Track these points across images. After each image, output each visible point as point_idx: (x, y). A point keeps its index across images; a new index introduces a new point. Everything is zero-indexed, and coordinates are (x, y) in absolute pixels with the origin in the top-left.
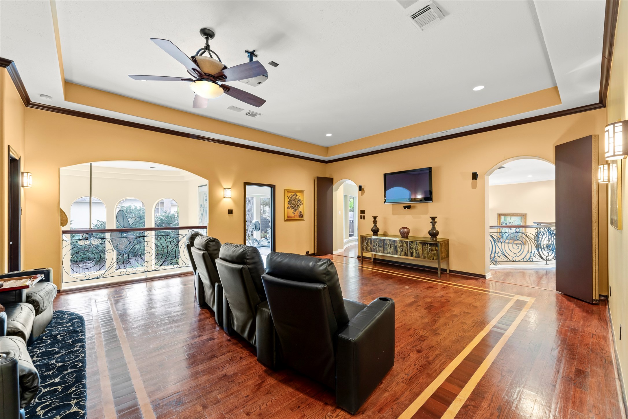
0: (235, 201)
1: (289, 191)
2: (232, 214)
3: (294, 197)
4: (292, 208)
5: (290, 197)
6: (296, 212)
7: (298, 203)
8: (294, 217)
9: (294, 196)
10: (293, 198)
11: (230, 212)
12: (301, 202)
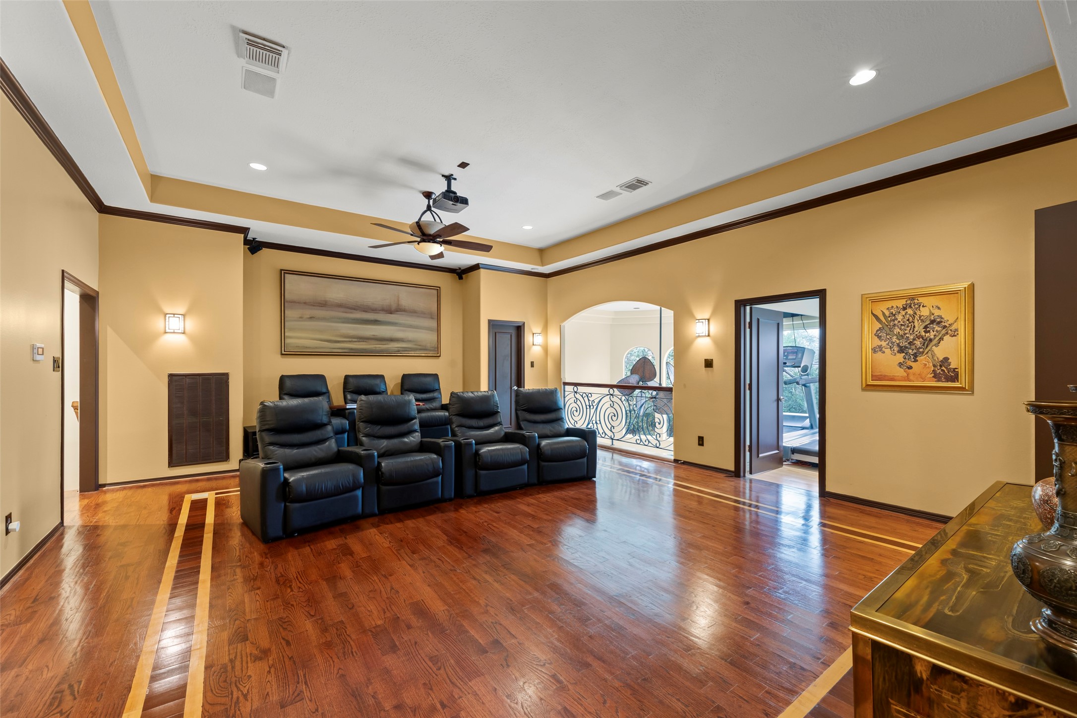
0: (717, 343)
1: (876, 300)
2: (712, 367)
3: (903, 313)
4: (896, 349)
5: (887, 313)
6: (916, 361)
7: (926, 332)
8: (907, 379)
9: (904, 309)
10: (900, 317)
11: (709, 364)
12: (945, 327)
